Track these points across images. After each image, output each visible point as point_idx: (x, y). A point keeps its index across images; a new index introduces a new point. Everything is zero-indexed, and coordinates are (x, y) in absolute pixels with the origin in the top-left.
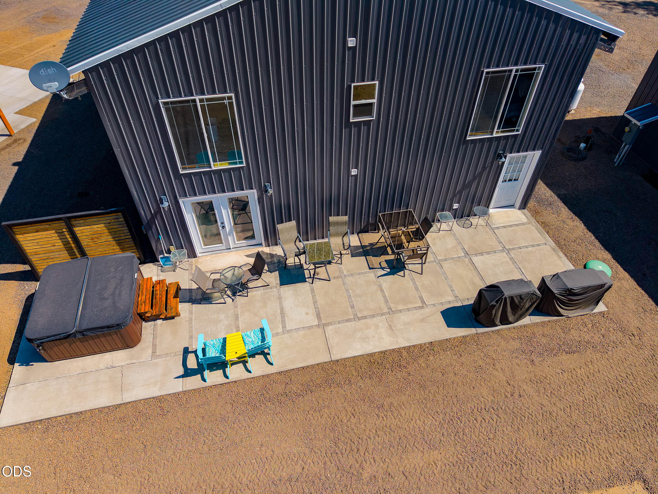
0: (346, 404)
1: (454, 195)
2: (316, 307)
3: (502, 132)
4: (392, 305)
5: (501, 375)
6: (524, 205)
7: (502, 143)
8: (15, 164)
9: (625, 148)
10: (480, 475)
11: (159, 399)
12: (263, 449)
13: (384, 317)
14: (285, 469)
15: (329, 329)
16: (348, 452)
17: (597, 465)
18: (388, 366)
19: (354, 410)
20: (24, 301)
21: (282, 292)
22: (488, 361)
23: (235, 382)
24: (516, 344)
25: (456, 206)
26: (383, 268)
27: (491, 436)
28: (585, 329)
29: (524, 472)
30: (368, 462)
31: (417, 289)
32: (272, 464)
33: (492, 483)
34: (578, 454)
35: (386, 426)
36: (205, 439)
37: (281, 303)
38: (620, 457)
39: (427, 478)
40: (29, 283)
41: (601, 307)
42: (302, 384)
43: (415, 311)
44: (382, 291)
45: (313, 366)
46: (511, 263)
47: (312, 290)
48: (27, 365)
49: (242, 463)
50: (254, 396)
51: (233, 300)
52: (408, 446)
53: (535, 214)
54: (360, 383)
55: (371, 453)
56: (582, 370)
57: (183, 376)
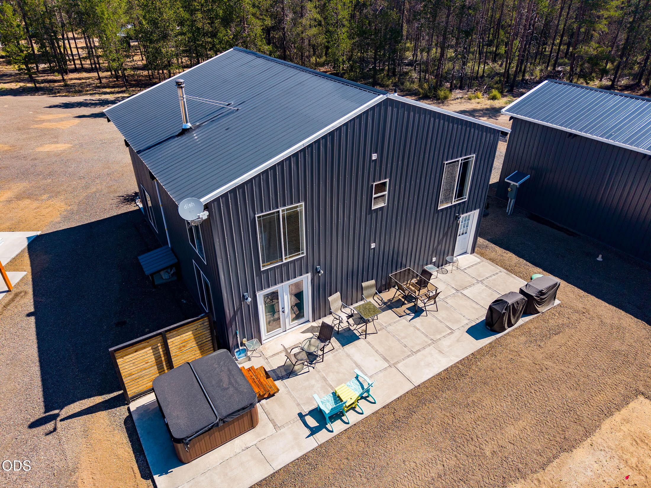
0: (443, 412)
1: (433, 252)
2: (380, 354)
3: (457, 201)
4: (432, 337)
5: (528, 360)
6: (473, 251)
7: (458, 208)
8: (29, 315)
9: (511, 202)
10: (556, 425)
11: (304, 458)
12: (407, 463)
13: (431, 346)
14: (431, 471)
15: (399, 366)
16: (466, 443)
17: (613, 394)
18: (455, 378)
19: (452, 414)
20: (123, 425)
21: (347, 351)
22: (514, 354)
23: (355, 424)
24: (523, 339)
25: (434, 259)
26: (409, 314)
27: (546, 399)
28: (556, 317)
29: (578, 413)
30: (484, 444)
31: (441, 322)
32: (420, 471)
33: (565, 427)
34: (600, 392)
35: (479, 416)
36: (359, 473)
37: (352, 359)
38: (622, 385)
39: (526, 439)
40: (118, 409)
41: (557, 302)
42: (405, 410)
43: (449, 336)
44: (418, 329)
45: (405, 395)
46: (487, 289)
47: (369, 343)
48: (167, 473)
49: (398, 479)
50: (376, 430)
51: (314, 368)
52: (501, 424)
54: (444, 395)
55: (481, 438)
56: (570, 342)
57: (312, 434)
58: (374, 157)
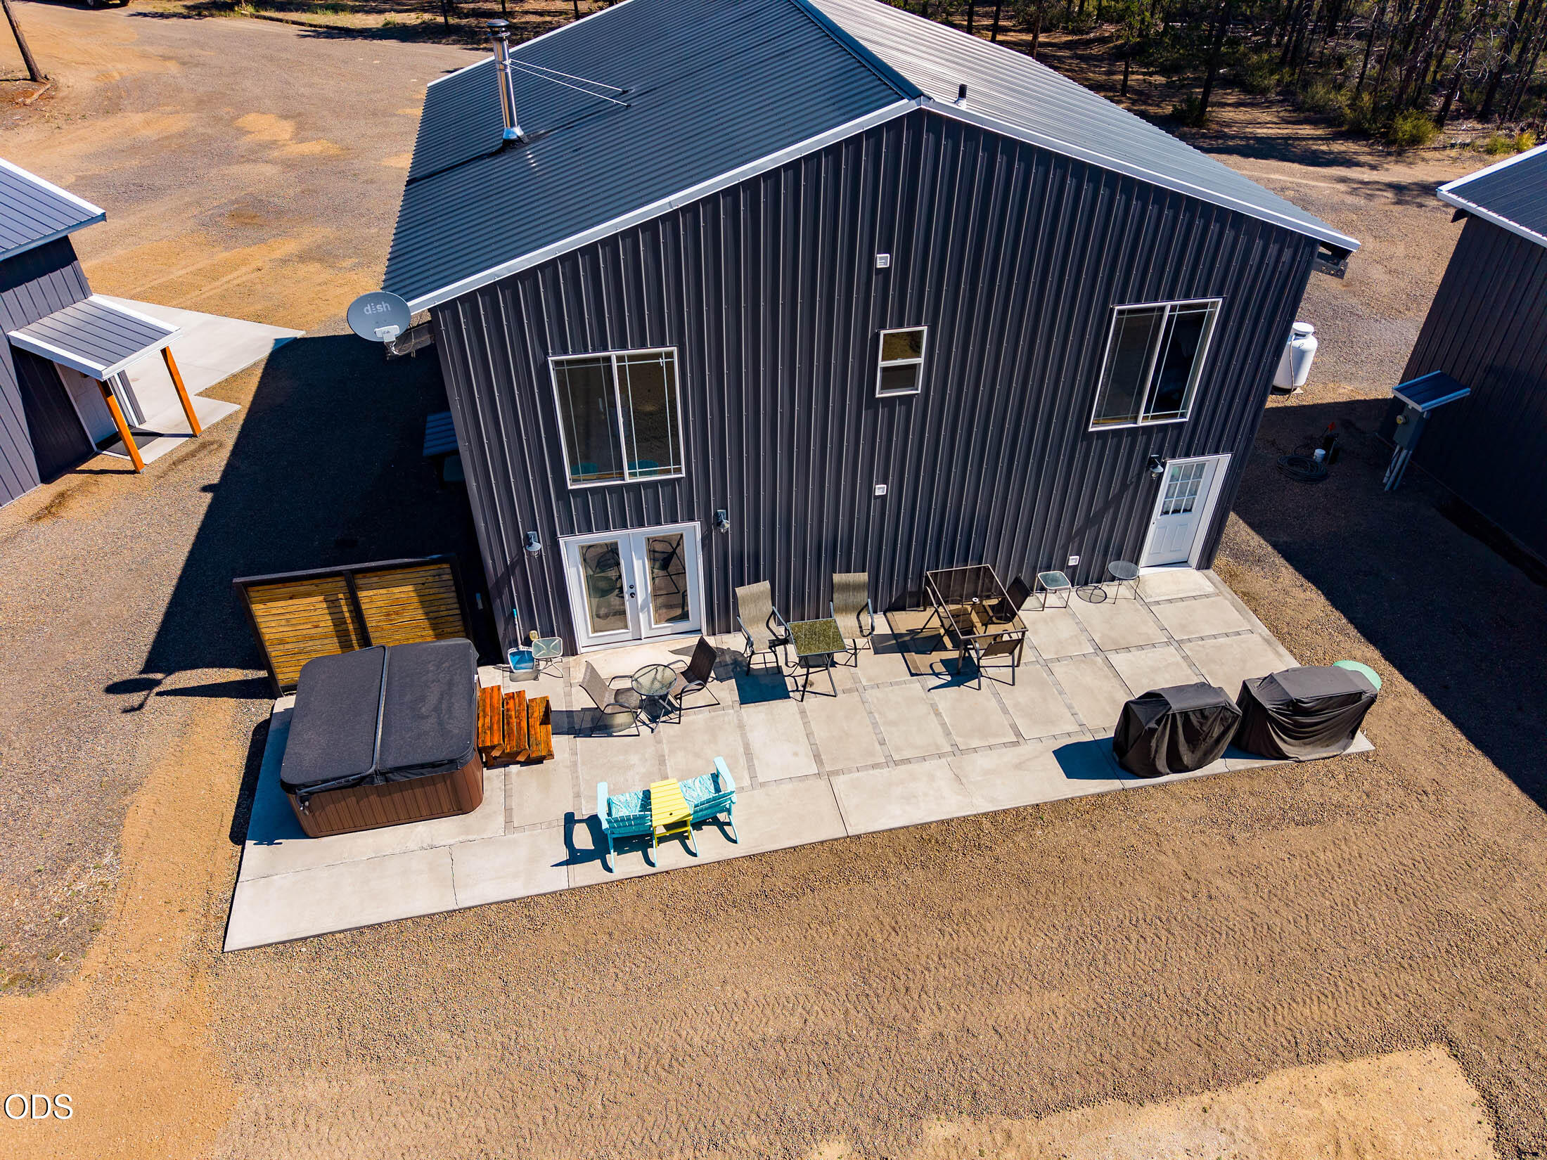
0: (879, 911)
1: (1069, 539)
2: (812, 742)
3: (1154, 418)
4: (959, 740)
5: (1174, 862)
6: (1206, 562)
7: (1155, 438)
8: (205, 489)
9: (1401, 456)
10: (1140, 1032)
11: (526, 903)
12: (728, 988)
13: (943, 760)
14: (771, 1023)
15: (840, 782)
16: (887, 993)
17: (1358, 1014)
18: (955, 846)
19: (896, 922)
20: (251, 733)
21: (745, 716)
22: (1146, 837)
23: (667, 872)
24: (1200, 809)
25: (1073, 560)
26: (937, 675)
27: (1158, 966)
28: (1332, 783)
29: (1222, 1027)
30: (928, 1011)
31: (1005, 711)
32: (747, 1012)
33: (1163, 1046)
34: (1323, 998)
35: (958, 949)
36: (617, 971)
37: (744, 736)
38: (1402, 1003)
39: (1040, 1036)
40: (257, 701)
41: (1361, 743)
42: (794, 878)
43: (1004, 750)
44: (938, 714)
45: (813, 846)
46: (1184, 665)
47: (803, 712)
48: (271, 843)
49: (690, 1012)
50: (704, 898)
51: (653, 730)
52: (1000, 982)
53: (1230, 578)
54: (905, 876)
55: (932, 996)
56: (1328, 853)
57: (567, 863)
58: (882, 261)
